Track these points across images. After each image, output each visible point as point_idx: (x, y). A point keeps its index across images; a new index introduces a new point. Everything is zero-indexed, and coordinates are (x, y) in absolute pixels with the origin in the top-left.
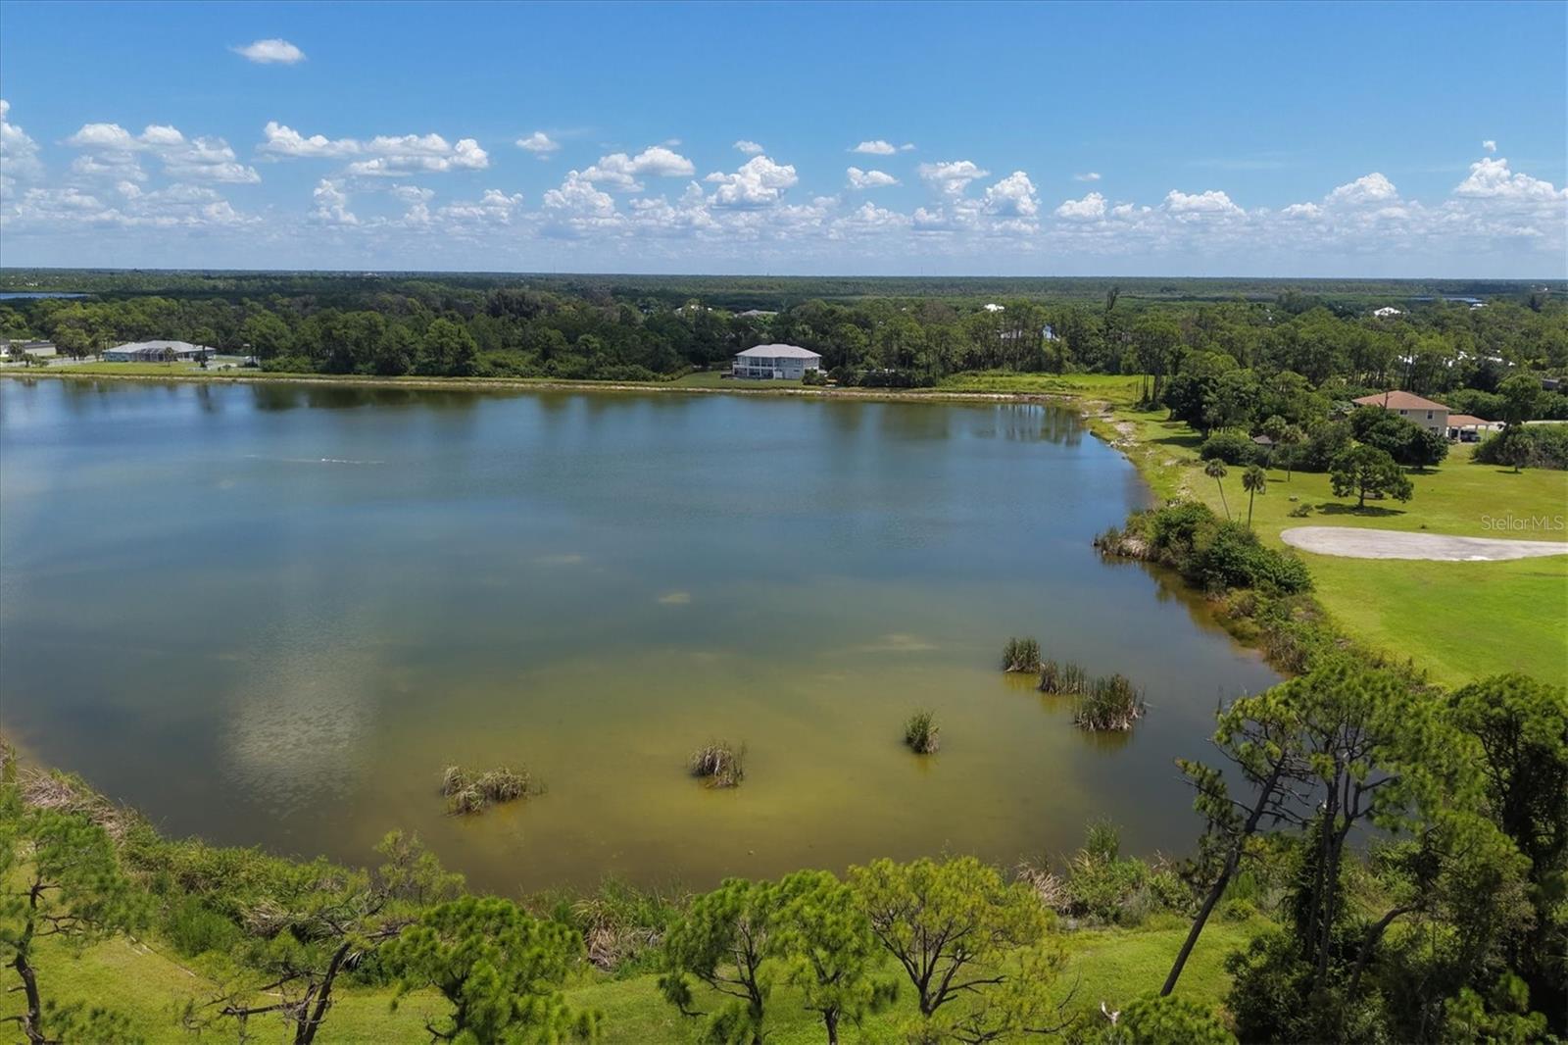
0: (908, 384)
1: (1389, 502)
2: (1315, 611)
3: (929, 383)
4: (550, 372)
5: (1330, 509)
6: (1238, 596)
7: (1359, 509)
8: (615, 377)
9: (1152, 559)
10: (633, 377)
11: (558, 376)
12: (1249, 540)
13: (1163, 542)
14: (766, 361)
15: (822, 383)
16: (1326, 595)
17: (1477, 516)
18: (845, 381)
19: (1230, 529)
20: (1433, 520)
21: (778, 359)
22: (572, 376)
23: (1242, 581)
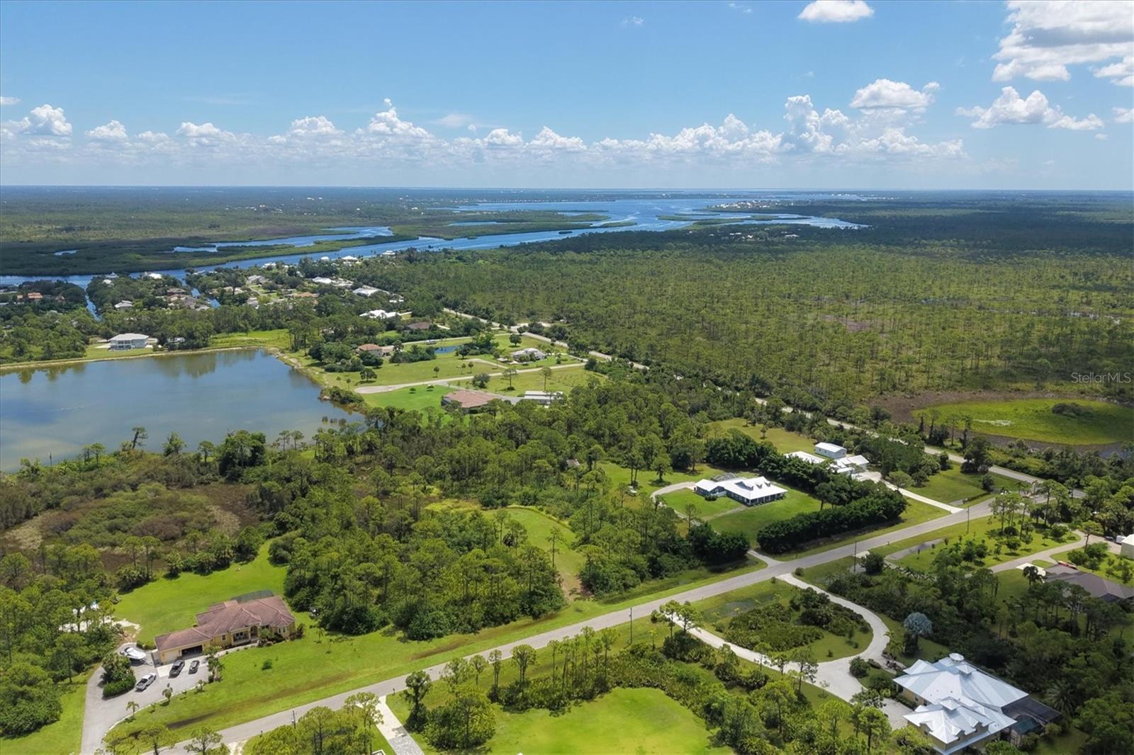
0: (198, 347)
1: (373, 379)
2: (366, 404)
3: (206, 346)
4: (31, 358)
5: (362, 382)
6: (352, 404)
7: (367, 382)
8: (66, 357)
9: (333, 400)
10: (74, 356)
11: (36, 360)
12: (351, 393)
13: (333, 396)
14: (126, 342)
15: (161, 350)
16: (366, 401)
17: (392, 379)
18: (172, 348)
19: (347, 392)
20: (383, 382)
21: (132, 341)
22: (43, 359)
23: (352, 401)
